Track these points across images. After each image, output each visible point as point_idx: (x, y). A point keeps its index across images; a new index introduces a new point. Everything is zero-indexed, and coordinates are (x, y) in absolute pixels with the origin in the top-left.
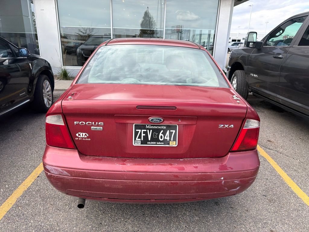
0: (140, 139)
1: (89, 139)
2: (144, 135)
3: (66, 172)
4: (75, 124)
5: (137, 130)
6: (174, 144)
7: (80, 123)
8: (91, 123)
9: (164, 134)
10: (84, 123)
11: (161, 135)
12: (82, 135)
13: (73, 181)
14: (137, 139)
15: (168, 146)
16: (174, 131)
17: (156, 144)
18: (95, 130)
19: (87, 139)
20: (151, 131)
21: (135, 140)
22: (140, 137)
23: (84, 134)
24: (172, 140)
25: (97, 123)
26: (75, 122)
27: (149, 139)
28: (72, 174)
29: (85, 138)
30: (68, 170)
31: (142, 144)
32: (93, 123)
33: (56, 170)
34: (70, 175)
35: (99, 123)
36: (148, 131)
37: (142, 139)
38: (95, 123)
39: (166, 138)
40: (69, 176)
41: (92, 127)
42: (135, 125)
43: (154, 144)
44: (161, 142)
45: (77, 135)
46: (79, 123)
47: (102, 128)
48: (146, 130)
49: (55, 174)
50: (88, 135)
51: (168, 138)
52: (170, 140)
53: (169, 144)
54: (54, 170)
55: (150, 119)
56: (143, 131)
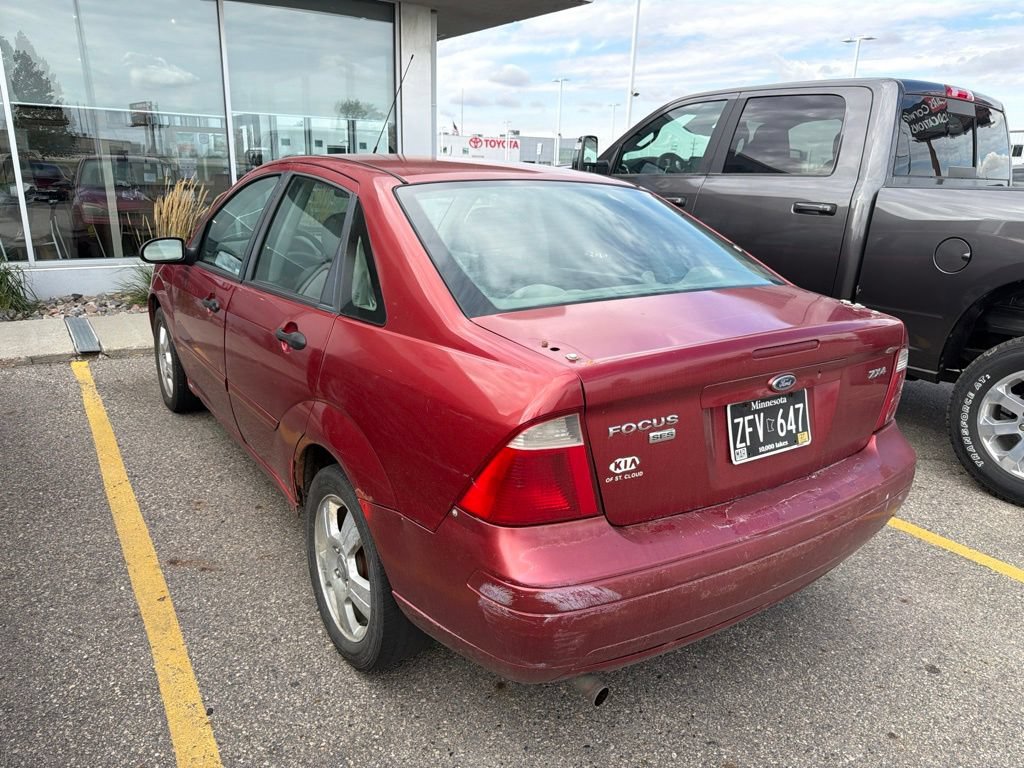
0: (744, 444)
1: (641, 474)
2: (751, 429)
3: (610, 589)
4: (611, 434)
5: (736, 421)
6: (805, 439)
7: (624, 428)
8: (649, 422)
9: (785, 417)
10: (634, 426)
11: (780, 421)
12: (625, 465)
13: (626, 612)
14: (739, 445)
15: (795, 447)
16: (801, 406)
17: (776, 449)
18: (659, 440)
19: (634, 475)
20: (762, 414)
21: (735, 448)
22: (743, 440)
23: (629, 460)
24: (800, 429)
25: (663, 419)
26: (611, 430)
27: (761, 440)
28: (626, 591)
29: (630, 472)
30: (616, 583)
31: (749, 456)
32: (655, 421)
33: (579, 594)
34: (619, 597)
35: (669, 419)
36: (756, 416)
37: (748, 444)
38: (659, 422)
39: (789, 428)
40: (617, 601)
41: (651, 435)
42: (731, 407)
43: (772, 450)
44: (783, 439)
45: (612, 467)
46: (620, 429)
47: (674, 431)
48: (751, 417)
49: (575, 610)
50: (638, 462)
51: (793, 427)
52: (797, 429)
53: (796, 442)
54: (571, 598)
55: (773, 382)
56: (747, 418)
